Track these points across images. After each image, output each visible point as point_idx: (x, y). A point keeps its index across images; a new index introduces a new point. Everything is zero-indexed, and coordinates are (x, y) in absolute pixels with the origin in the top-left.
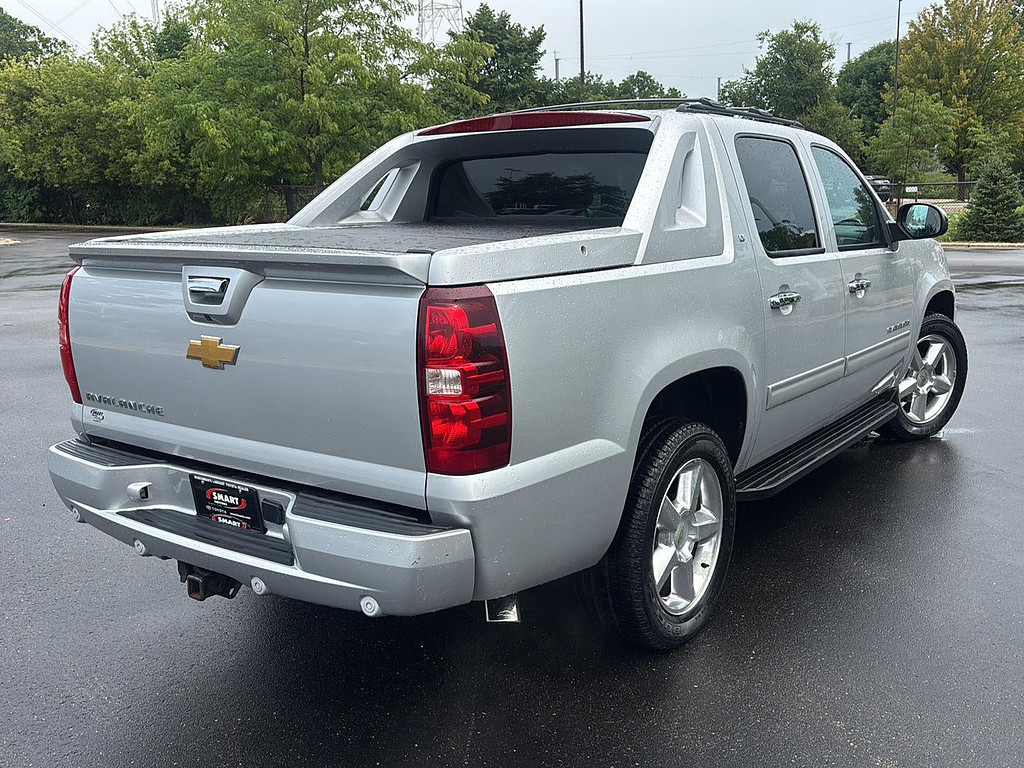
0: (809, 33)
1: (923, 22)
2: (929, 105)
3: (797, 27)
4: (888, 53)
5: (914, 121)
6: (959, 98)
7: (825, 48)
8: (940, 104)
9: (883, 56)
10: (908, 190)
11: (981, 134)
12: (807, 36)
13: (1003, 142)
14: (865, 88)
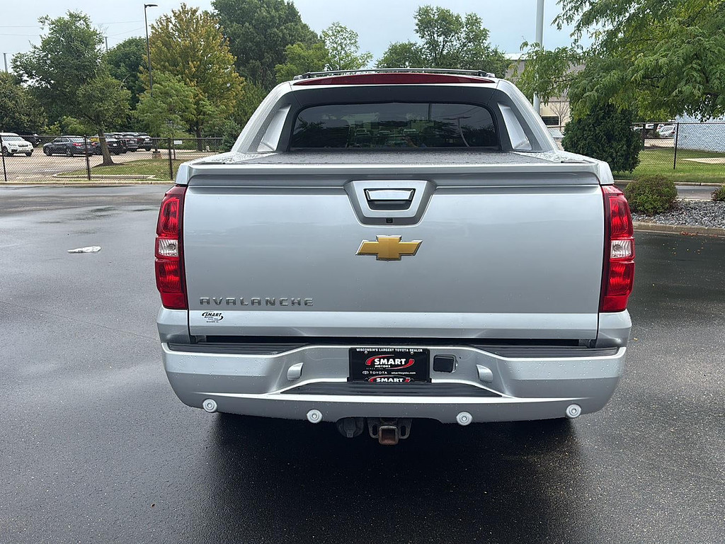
0: (82, 22)
1: (161, 26)
2: (174, 83)
3: (71, 15)
4: (137, 46)
5: (167, 94)
6: (191, 81)
7: (96, 34)
8: (182, 84)
9: (133, 48)
10: (176, 142)
11: (209, 107)
12: (80, 24)
13: (222, 112)
14: (124, 70)
